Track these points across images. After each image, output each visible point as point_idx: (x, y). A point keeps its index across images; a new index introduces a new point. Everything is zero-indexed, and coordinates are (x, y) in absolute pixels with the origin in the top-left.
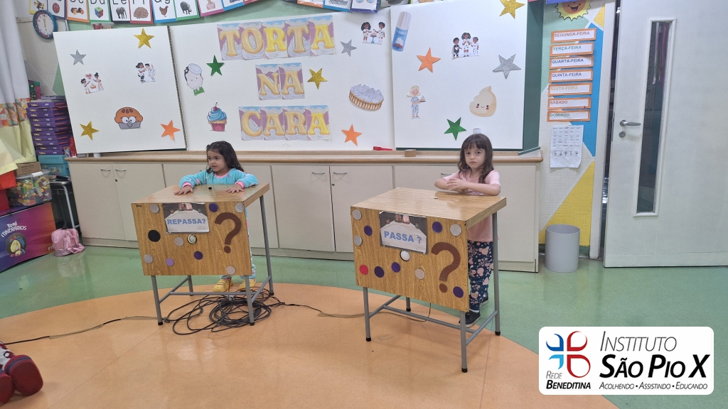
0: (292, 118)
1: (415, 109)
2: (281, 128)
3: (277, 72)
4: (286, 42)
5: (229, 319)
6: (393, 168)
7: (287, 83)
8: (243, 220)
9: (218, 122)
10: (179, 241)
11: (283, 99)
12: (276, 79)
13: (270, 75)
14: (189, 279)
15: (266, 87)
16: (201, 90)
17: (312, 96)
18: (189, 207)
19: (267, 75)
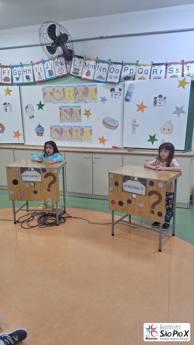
0: (75, 131)
1: (134, 129)
2: (69, 136)
3: (69, 110)
4: (74, 96)
5: (47, 222)
6: (123, 157)
7: (73, 115)
8: (57, 177)
9: (40, 132)
10: (27, 185)
11: (71, 122)
12: (68, 113)
13: (66, 111)
14: (27, 204)
15: (64, 117)
16: (33, 117)
17: (85, 122)
18: (32, 169)
19: (64, 111)
